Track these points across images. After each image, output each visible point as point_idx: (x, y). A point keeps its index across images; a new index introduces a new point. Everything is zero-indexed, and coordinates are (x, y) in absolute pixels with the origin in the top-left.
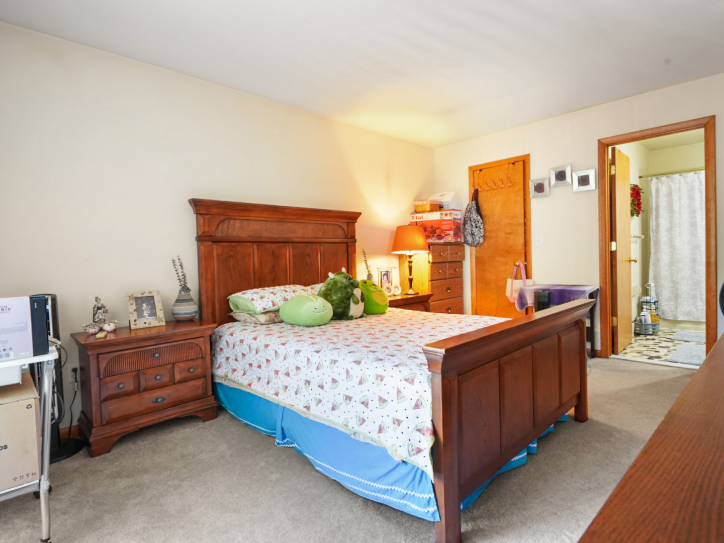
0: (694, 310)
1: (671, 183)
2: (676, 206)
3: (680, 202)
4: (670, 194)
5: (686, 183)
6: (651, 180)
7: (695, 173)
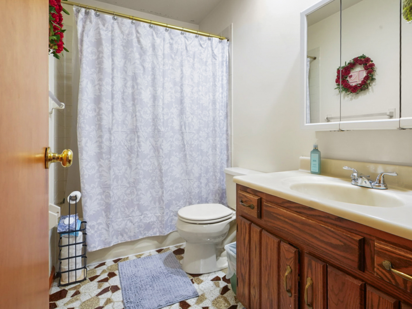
0: (129, 224)
1: (101, 26)
2: (107, 64)
3: (113, 60)
4: (99, 43)
5: (122, 32)
6: (78, 12)
7: (132, 23)
